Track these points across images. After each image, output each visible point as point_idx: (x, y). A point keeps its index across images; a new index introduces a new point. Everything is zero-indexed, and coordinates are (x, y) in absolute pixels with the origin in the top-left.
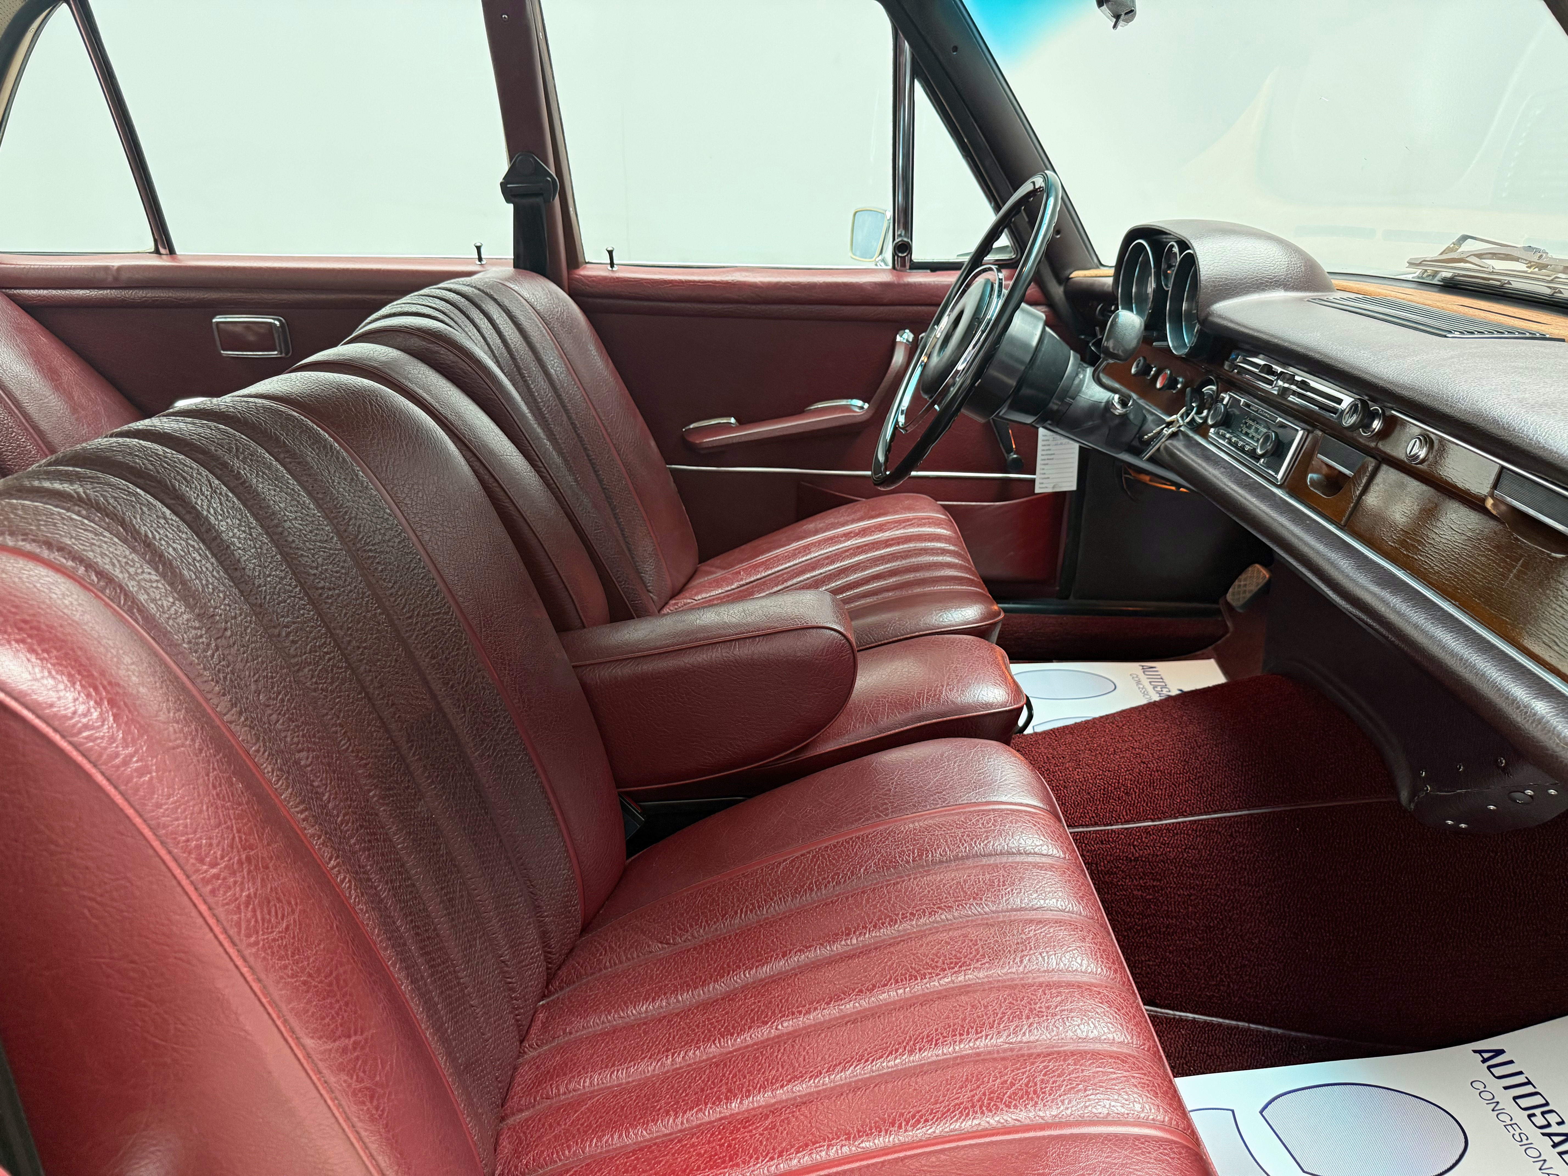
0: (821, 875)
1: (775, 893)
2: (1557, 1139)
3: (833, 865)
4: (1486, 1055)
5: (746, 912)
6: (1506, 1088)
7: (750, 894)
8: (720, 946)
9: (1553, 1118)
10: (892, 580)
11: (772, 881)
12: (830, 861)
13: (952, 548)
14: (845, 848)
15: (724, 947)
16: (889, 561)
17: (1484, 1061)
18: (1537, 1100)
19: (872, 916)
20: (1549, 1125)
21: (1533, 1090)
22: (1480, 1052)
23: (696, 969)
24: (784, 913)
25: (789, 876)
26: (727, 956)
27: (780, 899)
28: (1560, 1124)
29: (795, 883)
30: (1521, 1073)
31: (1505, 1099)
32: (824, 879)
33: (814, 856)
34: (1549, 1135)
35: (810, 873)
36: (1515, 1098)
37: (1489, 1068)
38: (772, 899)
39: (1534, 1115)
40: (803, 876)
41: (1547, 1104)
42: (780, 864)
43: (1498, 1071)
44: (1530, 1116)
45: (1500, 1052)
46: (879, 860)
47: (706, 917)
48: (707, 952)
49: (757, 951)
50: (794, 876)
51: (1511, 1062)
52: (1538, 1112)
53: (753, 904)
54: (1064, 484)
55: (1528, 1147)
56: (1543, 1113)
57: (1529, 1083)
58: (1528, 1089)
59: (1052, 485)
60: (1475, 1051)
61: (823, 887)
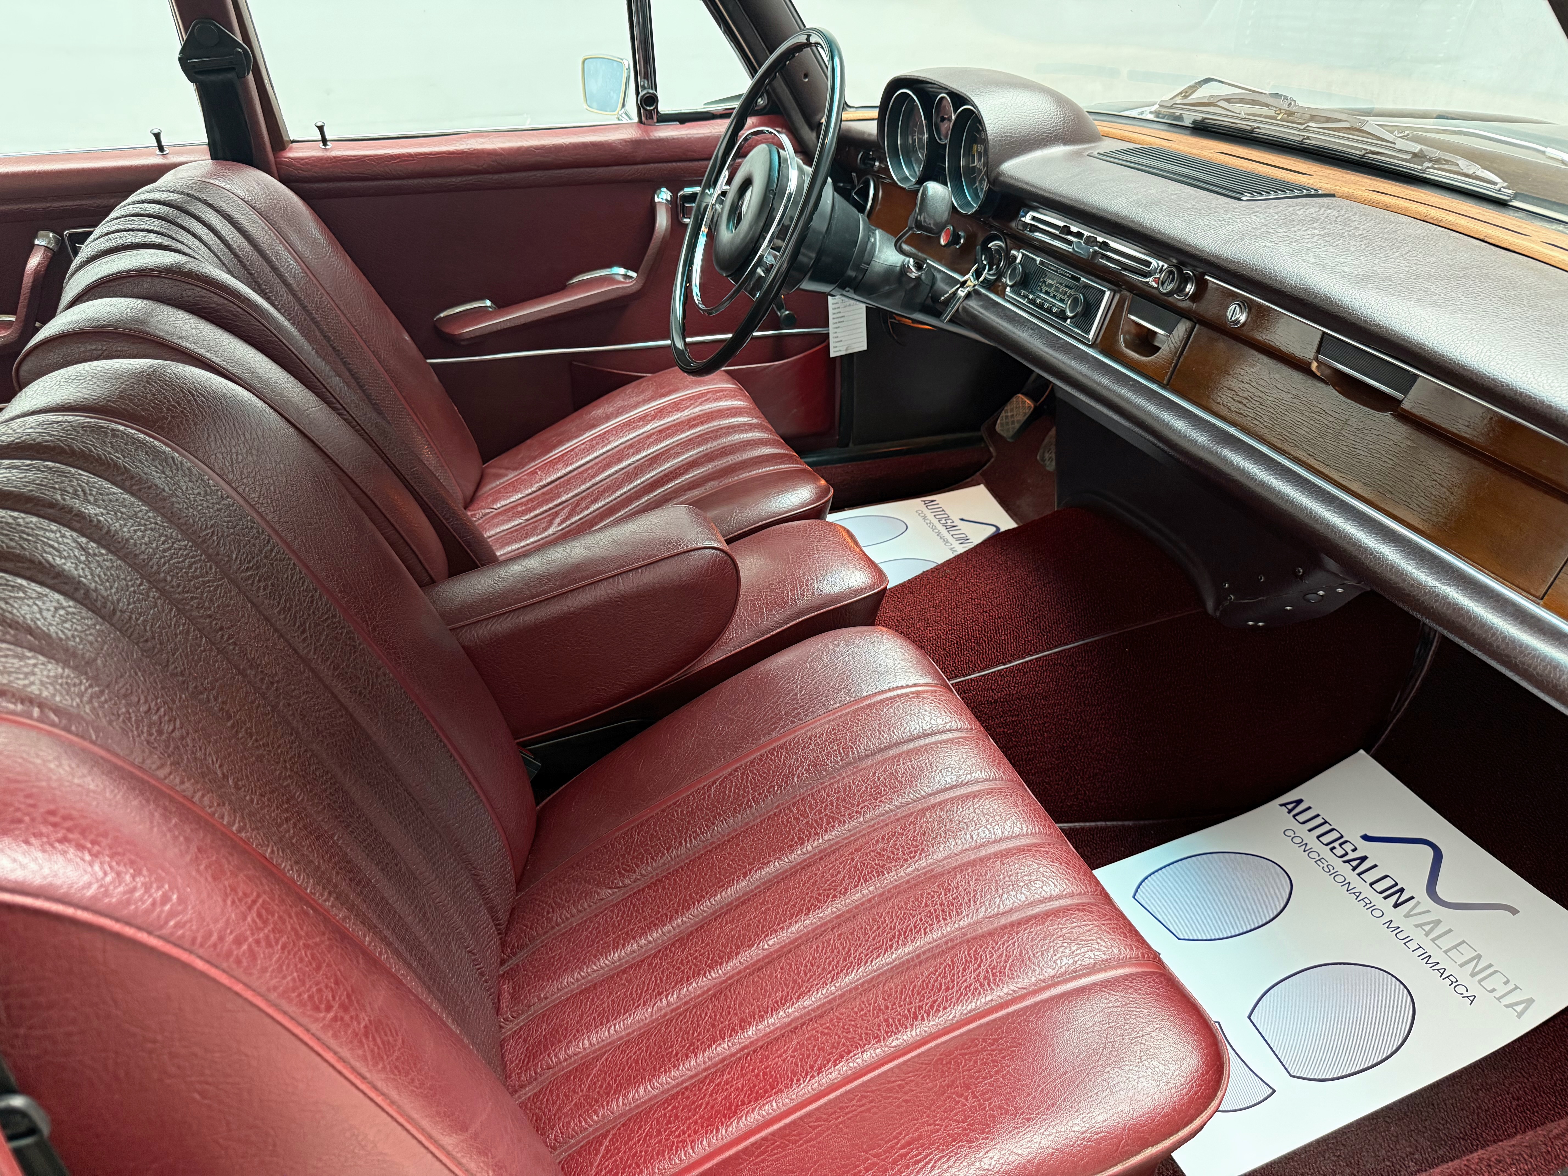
0: (755, 791)
1: (715, 817)
2: (1354, 863)
3: (765, 778)
4: (1290, 807)
5: (691, 840)
6: (1310, 830)
7: (689, 822)
8: (675, 880)
9: (1348, 847)
10: (709, 467)
11: (708, 805)
12: (761, 776)
13: (755, 421)
14: (771, 760)
15: (681, 880)
16: (699, 444)
17: (1290, 811)
18: (1334, 835)
19: (820, 822)
20: (1347, 854)
21: (1330, 827)
22: (1284, 805)
23: (659, 907)
24: (729, 834)
25: (724, 798)
26: (686, 889)
27: (722, 821)
28: (1355, 850)
29: (732, 803)
30: (1318, 815)
31: (1311, 839)
32: (760, 794)
33: (743, 774)
34: (1348, 861)
35: (745, 791)
36: (1318, 837)
37: (1294, 816)
38: (713, 824)
39: (1334, 848)
40: (739, 795)
41: (1342, 837)
42: (710, 787)
43: (1301, 818)
44: (1332, 849)
45: (1299, 802)
46: (809, 765)
47: (650, 854)
48: (664, 888)
49: (716, 878)
50: (729, 797)
51: (1309, 808)
52: (1336, 844)
53: (695, 832)
54: (856, 345)
55: (1335, 875)
56: (1341, 845)
57: (1326, 822)
58: (1326, 828)
59: (845, 348)
60: (1281, 805)
61: (761, 802)
